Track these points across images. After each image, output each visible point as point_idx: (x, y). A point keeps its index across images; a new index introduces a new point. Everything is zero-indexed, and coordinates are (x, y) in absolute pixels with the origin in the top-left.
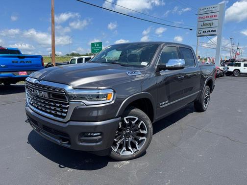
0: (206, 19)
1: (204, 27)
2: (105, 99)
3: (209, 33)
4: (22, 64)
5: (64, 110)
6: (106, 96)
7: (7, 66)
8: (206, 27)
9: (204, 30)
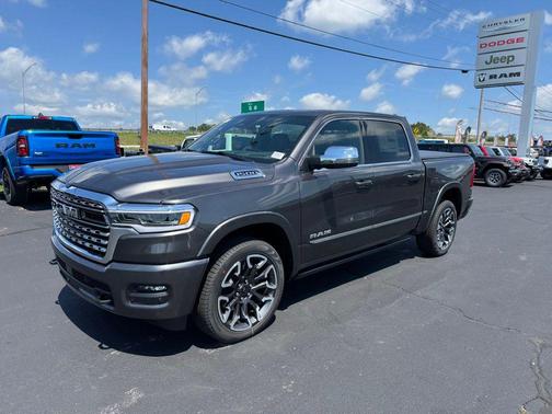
0: (496, 48)
1: (492, 65)
2: (176, 222)
3: (504, 80)
4: (76, 149)
5: (102, 242)
6: (177, 217)
7: (46, 154)
8: (497, 65)
9: (493, 72)
